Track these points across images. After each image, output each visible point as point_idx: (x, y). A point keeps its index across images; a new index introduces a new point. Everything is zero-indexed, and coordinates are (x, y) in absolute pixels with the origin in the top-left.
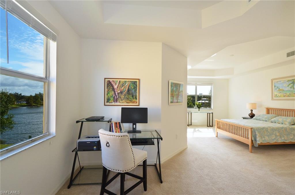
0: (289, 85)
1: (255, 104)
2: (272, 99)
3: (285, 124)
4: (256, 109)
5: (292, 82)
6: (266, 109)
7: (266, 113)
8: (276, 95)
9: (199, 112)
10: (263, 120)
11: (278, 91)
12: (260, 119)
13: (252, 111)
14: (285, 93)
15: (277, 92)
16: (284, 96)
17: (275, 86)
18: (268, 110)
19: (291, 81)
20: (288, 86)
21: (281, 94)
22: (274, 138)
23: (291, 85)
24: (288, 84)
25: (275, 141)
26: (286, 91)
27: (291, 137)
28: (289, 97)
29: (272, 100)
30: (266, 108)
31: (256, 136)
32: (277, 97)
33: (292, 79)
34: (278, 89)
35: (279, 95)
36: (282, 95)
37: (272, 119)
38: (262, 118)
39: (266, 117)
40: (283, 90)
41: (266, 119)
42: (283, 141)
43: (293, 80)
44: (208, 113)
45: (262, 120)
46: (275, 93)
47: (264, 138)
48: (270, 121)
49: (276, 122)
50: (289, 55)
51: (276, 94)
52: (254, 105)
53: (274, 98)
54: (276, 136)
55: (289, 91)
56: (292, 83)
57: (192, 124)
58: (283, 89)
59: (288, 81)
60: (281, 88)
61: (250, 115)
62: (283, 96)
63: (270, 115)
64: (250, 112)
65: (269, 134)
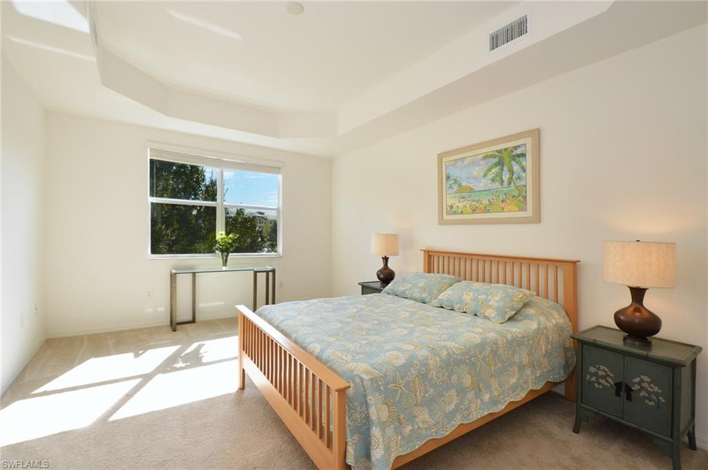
0: (490, 170)
1: (395, 236)
2: (442, 222)
3: (486, 317)
4: (396, 254)
5: (497, 159)
6: (425, 254)
7: (425, 272)
8: (452, 207)
9: (224, 268)
10: (414, 295)
11: (456, 193)
12: (404, 292)
13: (386, 259)
14: (477, 198)
15: (455, 197)
16: (474, 211)
17: (448, 178)
18: (429, 256)
19: (495, 157)
20: (485, 175)
21: (465, 203)
22: (452, 407)
23: (494, 171)
24: (487, 168)
25: (457, 421)
26: (480, 191)
27: (513, 381)
28: (488, 212)
29: (439, 224)
30: (425, 251)
31: (369, 429)
32: (455, 213)
33: (497, 151)
34: (455, 187)
35: (461, 205)
36: (468, 205)
37: (440, 292)
38: (410, 289)
39: (422, 284)
40: (471, 190)
41: (424, 295)
42: (486, 413)
43: (499, 151)
44: (256, 273)
45: (411, 298)
46: (450, 200)
47: (412, 419)
48: (435, 302)
49: (456, 307)
50: (495, 42)
51: (450, 202)
52: (393, 241)
53: (444, 218)
54: (462, 391)
55: (489, 190)
56: (496, 165)
57: (197, 320)
58: (471, 186)
59: (485, 158)
60: (464, 184)
61: (382, 276)
62: (471, 211)
63: (436, 275)
64: (381, 265)
65: (432, 391)
